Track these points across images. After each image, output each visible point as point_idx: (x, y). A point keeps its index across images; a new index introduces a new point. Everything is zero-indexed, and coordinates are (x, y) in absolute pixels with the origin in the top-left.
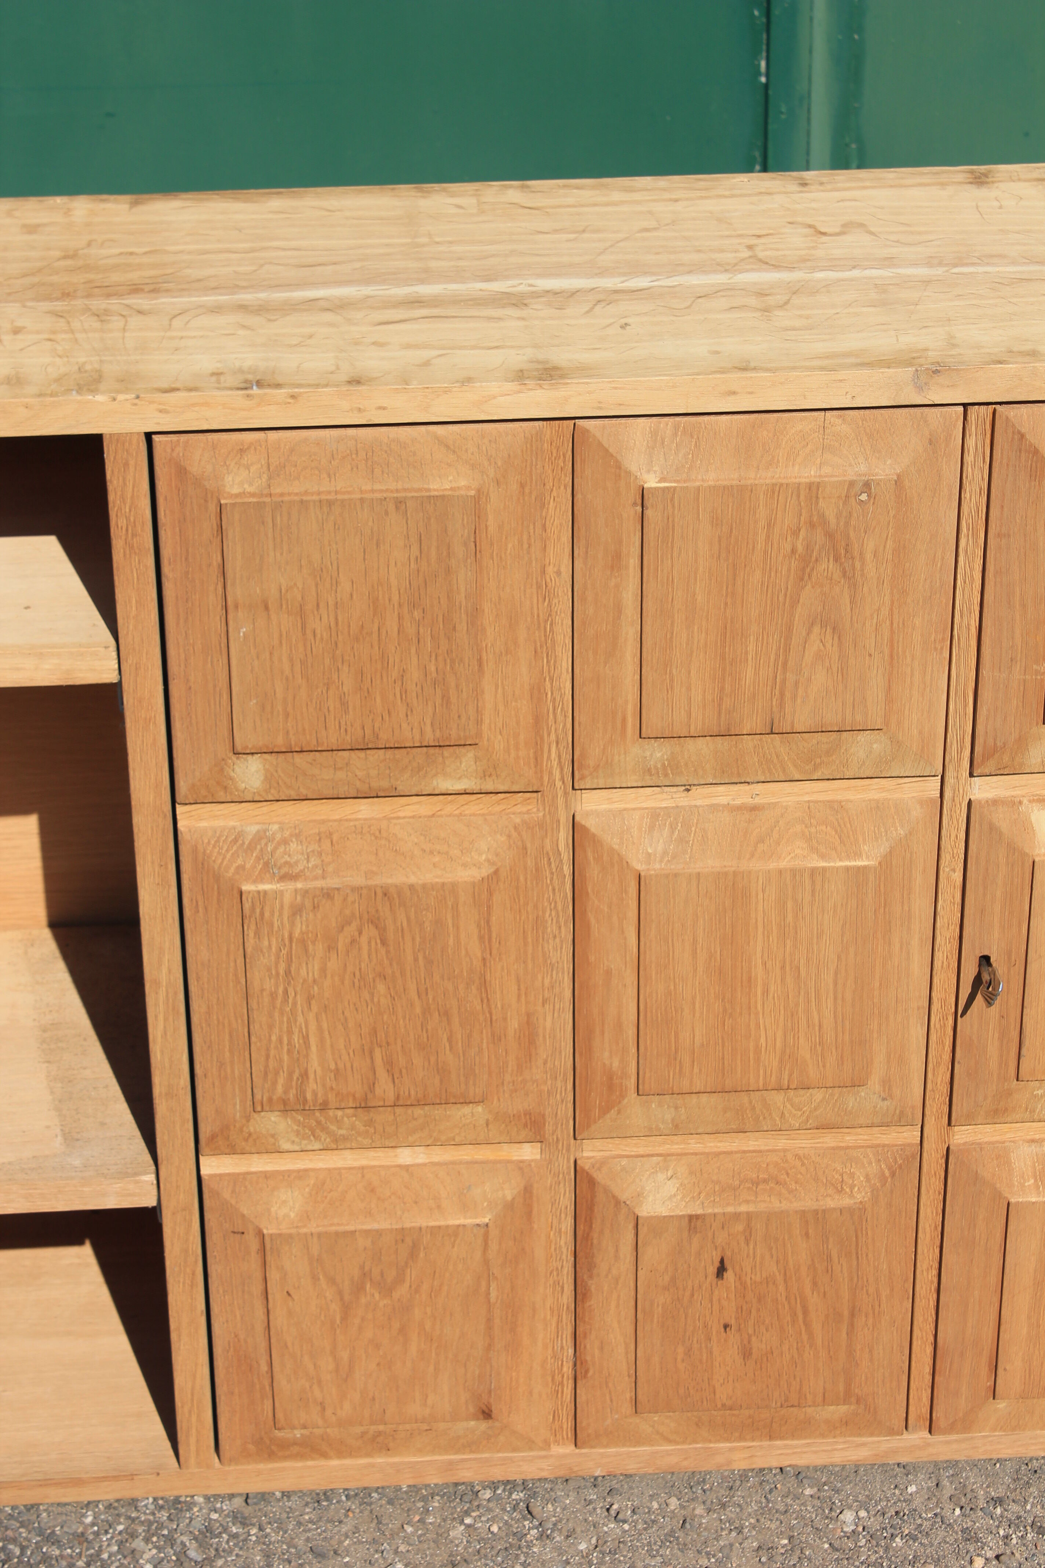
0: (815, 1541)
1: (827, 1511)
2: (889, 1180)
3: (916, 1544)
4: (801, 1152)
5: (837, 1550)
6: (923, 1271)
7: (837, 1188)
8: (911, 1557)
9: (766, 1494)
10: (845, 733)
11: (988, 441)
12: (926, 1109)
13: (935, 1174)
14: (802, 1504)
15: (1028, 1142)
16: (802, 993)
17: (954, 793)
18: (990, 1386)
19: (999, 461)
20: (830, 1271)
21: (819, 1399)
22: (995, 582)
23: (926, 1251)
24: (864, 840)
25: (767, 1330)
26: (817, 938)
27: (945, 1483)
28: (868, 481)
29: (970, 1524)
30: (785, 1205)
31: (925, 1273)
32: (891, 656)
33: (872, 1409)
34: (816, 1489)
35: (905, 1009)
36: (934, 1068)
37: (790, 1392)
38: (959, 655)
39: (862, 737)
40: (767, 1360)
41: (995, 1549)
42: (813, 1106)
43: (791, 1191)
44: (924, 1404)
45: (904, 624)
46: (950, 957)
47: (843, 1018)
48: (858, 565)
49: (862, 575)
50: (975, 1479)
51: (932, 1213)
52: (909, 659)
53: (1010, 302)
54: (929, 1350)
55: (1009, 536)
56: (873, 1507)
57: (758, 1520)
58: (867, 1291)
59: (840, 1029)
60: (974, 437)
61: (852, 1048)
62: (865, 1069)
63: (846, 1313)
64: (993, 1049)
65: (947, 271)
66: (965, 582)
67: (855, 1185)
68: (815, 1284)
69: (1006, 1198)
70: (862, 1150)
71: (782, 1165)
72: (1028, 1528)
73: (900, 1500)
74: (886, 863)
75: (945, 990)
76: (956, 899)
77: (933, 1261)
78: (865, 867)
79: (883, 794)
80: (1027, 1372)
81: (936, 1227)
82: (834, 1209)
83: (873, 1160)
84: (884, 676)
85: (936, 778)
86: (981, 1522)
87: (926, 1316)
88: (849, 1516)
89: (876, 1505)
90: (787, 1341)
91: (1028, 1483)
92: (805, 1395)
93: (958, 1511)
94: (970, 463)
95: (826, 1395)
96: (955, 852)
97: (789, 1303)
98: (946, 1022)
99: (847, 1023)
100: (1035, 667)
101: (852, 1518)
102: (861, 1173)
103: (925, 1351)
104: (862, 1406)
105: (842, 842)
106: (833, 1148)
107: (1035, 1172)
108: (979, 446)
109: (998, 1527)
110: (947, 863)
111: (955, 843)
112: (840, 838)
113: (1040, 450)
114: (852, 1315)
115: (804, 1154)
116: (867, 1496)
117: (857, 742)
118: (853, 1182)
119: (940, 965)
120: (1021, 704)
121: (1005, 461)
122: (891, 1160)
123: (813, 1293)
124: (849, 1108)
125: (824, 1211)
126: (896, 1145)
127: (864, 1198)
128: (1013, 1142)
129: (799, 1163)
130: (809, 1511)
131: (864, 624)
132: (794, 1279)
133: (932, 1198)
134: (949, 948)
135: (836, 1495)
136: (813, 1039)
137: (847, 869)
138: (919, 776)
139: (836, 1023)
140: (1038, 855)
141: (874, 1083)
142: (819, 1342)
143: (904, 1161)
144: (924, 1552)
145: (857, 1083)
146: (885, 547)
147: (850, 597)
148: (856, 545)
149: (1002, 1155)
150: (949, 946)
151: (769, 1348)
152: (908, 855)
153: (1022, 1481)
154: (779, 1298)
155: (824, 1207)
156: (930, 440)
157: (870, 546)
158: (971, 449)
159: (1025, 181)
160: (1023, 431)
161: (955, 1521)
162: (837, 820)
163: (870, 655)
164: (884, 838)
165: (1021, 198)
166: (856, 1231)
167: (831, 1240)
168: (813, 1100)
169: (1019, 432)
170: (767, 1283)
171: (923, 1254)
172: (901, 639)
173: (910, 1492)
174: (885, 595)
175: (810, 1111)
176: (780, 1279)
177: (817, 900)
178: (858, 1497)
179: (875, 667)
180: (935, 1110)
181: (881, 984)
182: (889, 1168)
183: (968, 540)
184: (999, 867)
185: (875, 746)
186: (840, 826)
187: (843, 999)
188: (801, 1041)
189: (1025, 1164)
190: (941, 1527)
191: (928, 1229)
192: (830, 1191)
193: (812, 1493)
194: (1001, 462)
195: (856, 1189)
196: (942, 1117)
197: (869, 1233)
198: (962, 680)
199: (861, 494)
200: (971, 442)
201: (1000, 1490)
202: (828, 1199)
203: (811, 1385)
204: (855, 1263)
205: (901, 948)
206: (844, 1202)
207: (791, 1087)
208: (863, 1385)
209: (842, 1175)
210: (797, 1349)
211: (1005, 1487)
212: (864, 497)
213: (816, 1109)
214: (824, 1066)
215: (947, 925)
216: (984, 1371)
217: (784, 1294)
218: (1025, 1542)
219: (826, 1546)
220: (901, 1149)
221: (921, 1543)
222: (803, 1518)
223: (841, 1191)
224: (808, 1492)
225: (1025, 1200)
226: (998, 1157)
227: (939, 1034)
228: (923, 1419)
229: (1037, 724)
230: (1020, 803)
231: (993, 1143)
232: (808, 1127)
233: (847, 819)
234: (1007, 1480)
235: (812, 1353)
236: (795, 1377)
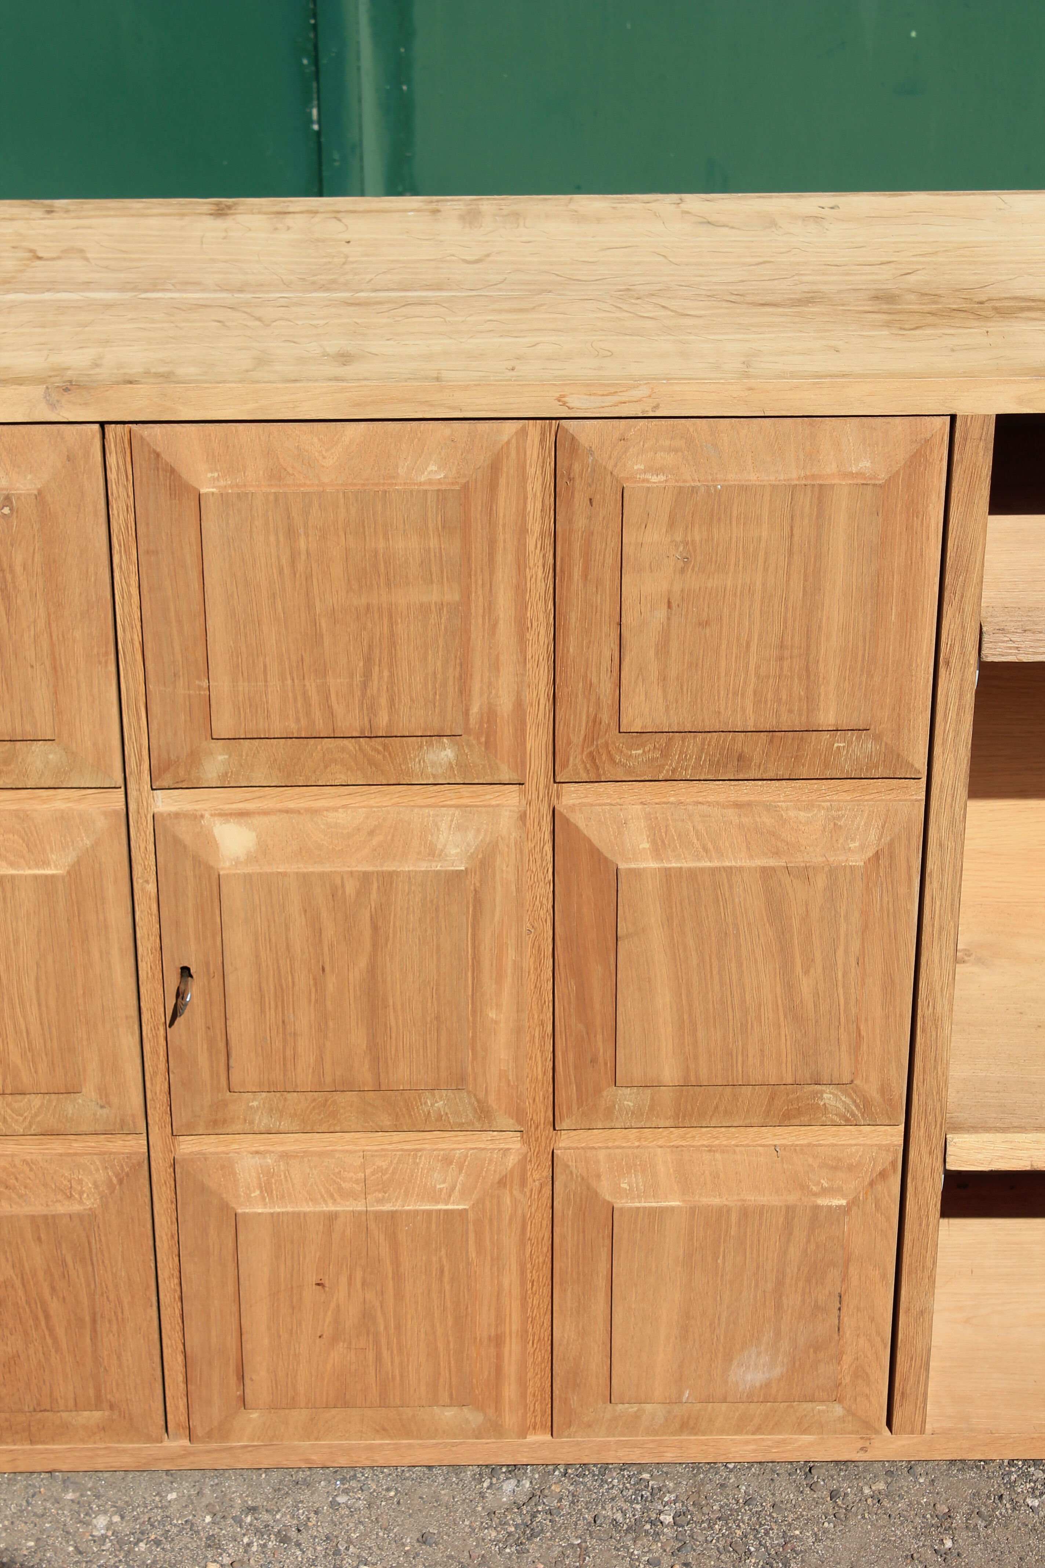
0: (61, 1543)
1: (82, 1516)
2: (117, 1187)
3: (158, 1550)
4: (28, 1158)
5: (80, 1553)
6: (164, 1279)
7: (66, 1194)
8: (149, 1561)
9: (29, 1497)
10: (18, 743)
11: (128, 459)
12: (149, 1118)
13: (165, 1183)
14: (60, 1508)
15: (252, 1154)
16: (6, 999)
17: (138, 805)
18: (240, 1395)
19: (139, 479)
20: (67, 1276)
21: (71, 1403)
22: (150, 598)
23: (165, 1259)
24: (51, 848)
25: (11, 1334)
26: (14, 945)
27: (207, 1491)
28: (8, 495)
29: (217, 1530)
30: (16, 1210)
31: (167, 1282)
32: (55, 669)
33: (127, 1415)
34: (78, 1494)
35: (113, 1018)
36: (151, 1078)
37: (41, 1396)
38: (125, 669)
39: (37, 747)
40: (15, 1363)
41: (233, 1556)
42: (33, 1112)
43: (21, 1196)
44: (182, 1412)
45: (63, 637)
46: (153, 967)
47: (49, 1025)
48: (9, 577)
49: (15, 587)
50: (237, 1488)
51: (167, 1222)
52: (73, 672)
53: (177, 326)
54: (180, 1358)
55: (157, 553)
56: (129, 1512)
57: (12, 1523)
58: (108, 1297)
59: (47, 1036)
60: (114, 455)
61: (62, 1054)
62: (77, 1076)
63: (87, 1319)
64: (203, 1059)
65: (136, 296)
66: (123, 598)
67: (83, 1192)
68: (53, 1289)
69: (233, 1208)
70: (89, 1157)
71: (11, 1169)
72: (272, 1536)
73: (157, 1507)
74: (75, 872)
75: (153, 1000)
76: (152, 910)
77: (174, 1270)
78: (53, 876)
79: (70, 805)
80: (274, 1382)
81: (172, 1236)
82: (65, 1215)
83: (100, 1167)
84: (48, 687)
85: (119, 790)
86: (229, 1528)
87: (173, 1325)
88: (102, 1520)
89: (133, 1511)
90: (32, 1345)
91: (287, 1493)
92: (57, 1400)
93: (208, 1519)
94: (113, 481)
95: (78, 1400)
96: (146, 863)
97: (30, 1307)
98: (158, 1032)
99: (54, 1030)
100: (197, 682)
101: (105, 1523)
102: (89, 1179)
103: (177, 1359)
104: (116, 1413)
105: (29, 850)
106: (61, 1155)
107: (260, 1184)
108: (121, 464)
109: (244, 1535)
110: (140, 874)
111: (145, 855)
112: (27, 846)
113: (176, 468)
114: (94, 1321)
115: (32, 1160)
116: (127, 1502)
117: (33, 753)
118: (82, 1187)
119: (145, 975)
120: (188, 719)
121: (144, 479)
122: (118, 1168)
123: (52, 1298)
124: (69, 1115)
125: (53, 1216)
126: (123, 1154)
127: (93, 1204)
128: (238, 1153)
129: (26, 1169)
130: (66, 1516)
131: (22, 636)
132: (32, 1283)
133: (165, 1206)
134: (152, 959)
135: (96, 1500)
136: (22, 1044)
137: (36, 877)
138: (100, 788)
139: (43, 1029)
140: (223, 868)
141: (89, 1090)
142: (64, 1346)
143: (130, 1170)
144: (164, 1558)
145: (71, 1091)
146: (33, 560)
147: (5, 608)
148: (5, 558)
149: (227, 1167)
150: (151, 957)
151: (15, 1351)
152: (97, 866)
153: (282, 1492)
154: (19, 1302)
155: (53, 1213)
156: (68, 456)
157: (18, 559)
158: (113, 466)
159: (266, 213)
160: (158, 450)
161: (204, 1528)
162: (24, 829)
163: (32, 667)
164: (71, 848)
165: (250, 230)
166: (88, 1237)
167: (64, 1245)
168: (32, 1106)
169: (155, 451)
170: (6, 1287)
171: (163, 1262)
172: (63, 651)
173: (169, 1499)
174: (39, 608)
175: (32, 1117)
176: (18, 1283)
177: (9, 907)
178: (117, 1503)
179: (38, 678)
180: (157, 1119)
181: (84, 993)
182: (117, 1175)
183: (121, 556)
184: (187, 880)
185: (51, 756)
186: (27, 834)
187: (47, 1006)
188: (11, 1046)
189: (250, 1175)
190: (187, 1534)
191: (165, 1238)
192: (59, 1197)
193: (73, 1497)
194: (141, 480)
195: (85, 1195)
196: (165, 1126)
197: (103, 1239)
198: (132, 694)
199: (3, 508)
200: (112, 460)
201: (258, 1499)
202: (58, 1205)
203: (61, 1390)
204: (90, 1269)
205: (101, 957)
206: (74, 1208)
207: (6, 1092)
208: (115, 1391)
209: (70, 1181)
210: (44, 1354)
211: (264, 1496)
212: (6, 510)
213: (36, 1115)
214: (36, 1072)
215: (147, 936)
216: (233, 1380)
217: (23, 1298)
218: (264, 1550)
219: (71, 1549)
220: (127, 1157)
221: (163, 1549)
222: (58, 1522)
223: (70, 1197)
224: (70, 1496)
225: (252, 1210)
226: (223, 1167)
227: (152, 1044)
228: (183, 1428)
229: (206, 739)
230: (202, 816)
231: (216, 1153)
232: (33, 1132)
233: (33, 828)
234: (268, 1489)
235: (58, 1358)
236: (44, 1382)
